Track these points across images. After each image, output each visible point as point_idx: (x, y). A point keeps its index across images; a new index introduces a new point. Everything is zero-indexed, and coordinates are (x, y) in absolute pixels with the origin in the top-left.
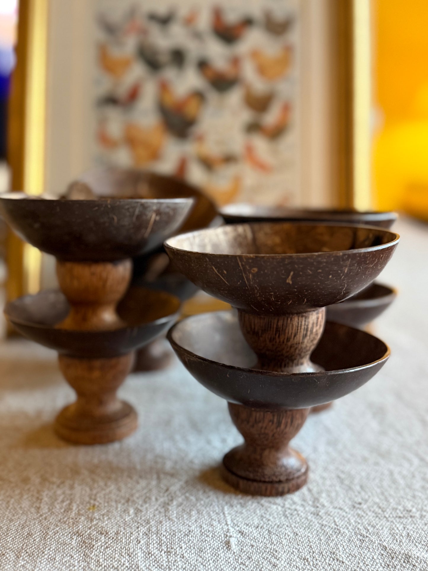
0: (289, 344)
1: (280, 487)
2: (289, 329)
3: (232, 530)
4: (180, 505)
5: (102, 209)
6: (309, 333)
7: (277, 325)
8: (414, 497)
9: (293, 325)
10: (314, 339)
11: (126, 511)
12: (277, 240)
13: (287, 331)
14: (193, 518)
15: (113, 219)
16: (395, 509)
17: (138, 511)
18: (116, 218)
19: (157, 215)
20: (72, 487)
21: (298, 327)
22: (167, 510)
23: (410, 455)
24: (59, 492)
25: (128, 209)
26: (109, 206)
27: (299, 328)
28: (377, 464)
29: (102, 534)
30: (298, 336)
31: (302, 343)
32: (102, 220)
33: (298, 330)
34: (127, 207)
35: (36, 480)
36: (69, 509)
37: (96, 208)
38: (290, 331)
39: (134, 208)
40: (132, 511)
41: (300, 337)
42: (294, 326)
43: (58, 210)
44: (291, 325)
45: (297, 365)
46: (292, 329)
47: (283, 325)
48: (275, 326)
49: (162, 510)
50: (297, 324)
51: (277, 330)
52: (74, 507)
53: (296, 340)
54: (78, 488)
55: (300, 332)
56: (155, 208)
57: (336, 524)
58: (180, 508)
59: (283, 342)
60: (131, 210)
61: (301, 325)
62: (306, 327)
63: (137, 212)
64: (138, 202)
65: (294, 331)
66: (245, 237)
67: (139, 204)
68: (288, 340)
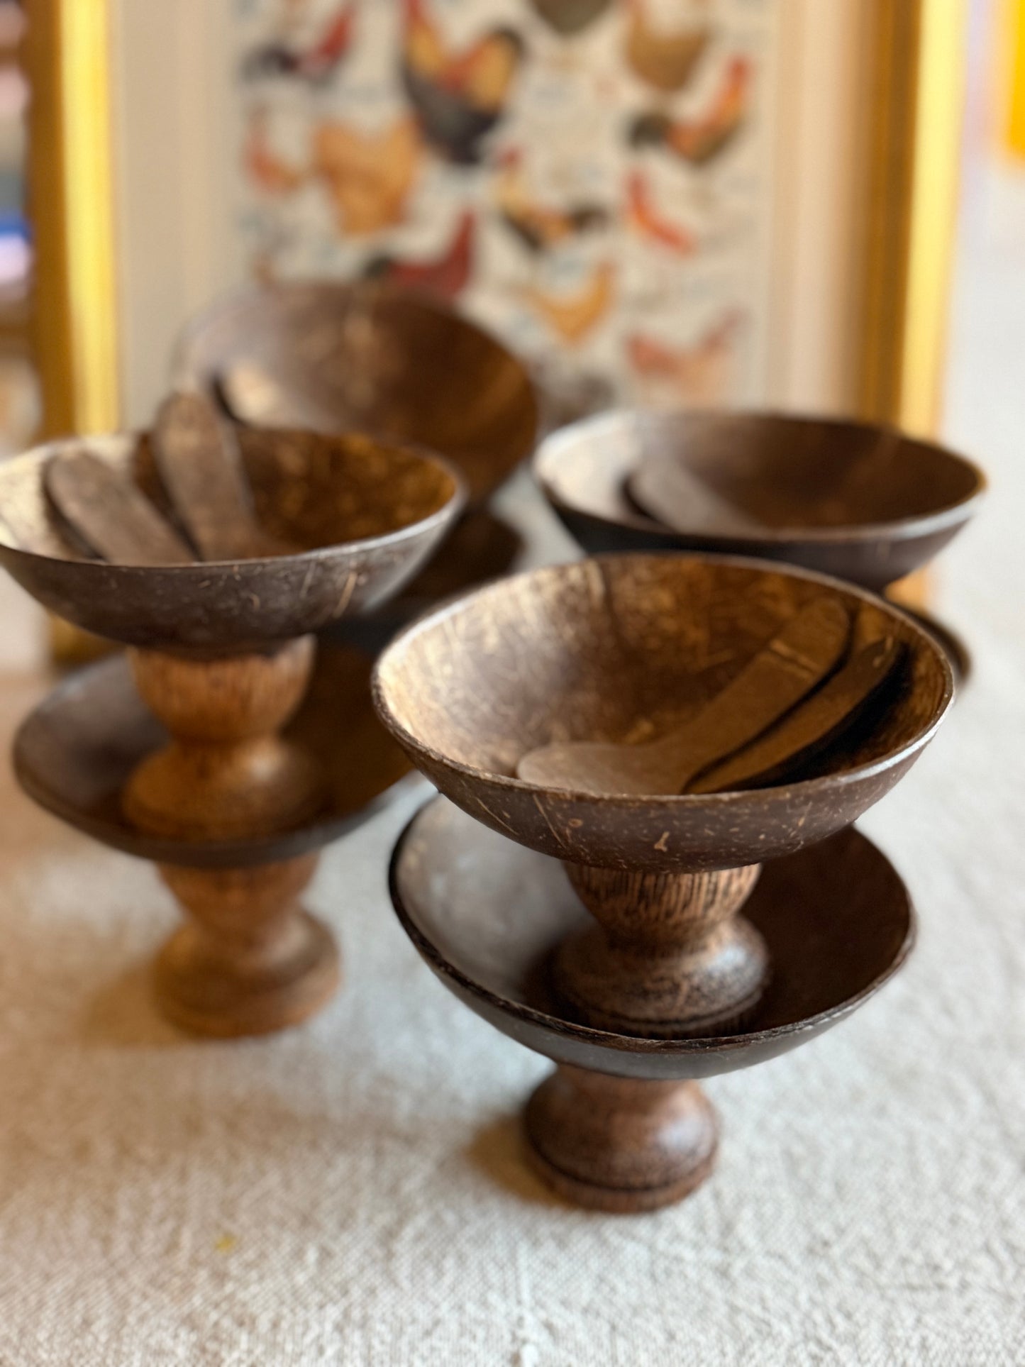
0: (671, 922)
1: (647, 1199)
2: (670, 894)
3: (529, 1319)
4: (419, 1237)
5: (221, 584)
6: (719, 897)
7: (642, 885)
8: (954, 1221)
9: (679, 886)
10: (733, 902)
11: (298, 1254)
12: (665, 599)
13: (665, 898)
14: (448, 1280)
15: (251, 601)
16: (904, 1261)
17: (325, 1254)
18: (256, 600)
19: (359, 574)
20: (183, 1176)
21: (692, 888)
22: (390, 1255)
23: (963, 1084)
24: (155, 1189)
25: (286, 577)
26: (238, 577)
27: (695, 891)
28: (881, 1111)
29: (241, 1324)
30: (692, 907)
31: (704, 916)
32: (222, 606)
33: (692, 894)
34: (282, 574)
35: (104, 1151)
36: (172, 1246)
37: (206, 583)
38: (672, 898)
39: (302, 574)
40: (312, 1255)
41: (696, 907)
42: (684, 889)
43: (114, 585)
44: (675, 887)
45: (693, 952)
46: (678, 893)
47: (656, 885)
48: (637, 886)
49: (379, 1253)
50: (690, 883)
51: (642, 894)
52: (186, 1239)
53: (687, 914)
54: (197, 1177)
55: (698, 898)
56: (353, 563)
57: (765, 1308)
58: (420, 1249)
59: (657, 919)
60: (293, 579)
61: (700, 885)
62: (712, 887)
63: (309, 579)
64: (309, 562)
65: (682, 898)
66: (587, 592)
67: (313, 565)
68: (669, 914)
